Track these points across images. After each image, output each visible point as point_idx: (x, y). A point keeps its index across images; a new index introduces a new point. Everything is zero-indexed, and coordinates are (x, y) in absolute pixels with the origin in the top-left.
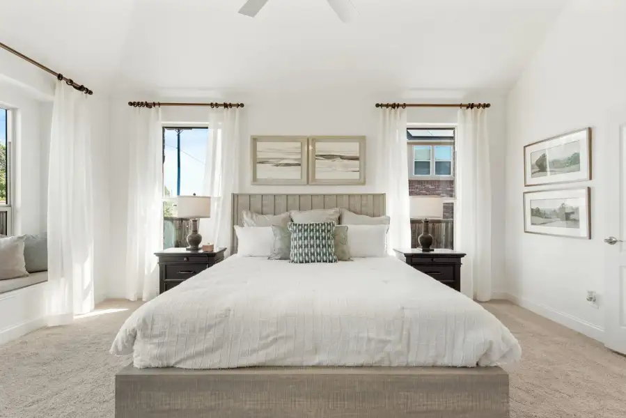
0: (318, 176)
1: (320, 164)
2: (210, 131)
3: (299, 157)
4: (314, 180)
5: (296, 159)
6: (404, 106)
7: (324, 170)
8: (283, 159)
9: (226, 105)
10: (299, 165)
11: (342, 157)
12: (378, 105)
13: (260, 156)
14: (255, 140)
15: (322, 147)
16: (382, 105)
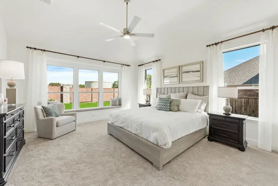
0: (183, 80)
1: (184, 75)
2: (153, 69)
3: (177, 73)
4: (182, 81)
5: (176, 75)
6: (222, 42)
7: (185, 77)
8: (172, 75)
9: (156, 61)
10: (177, 76)
11: (193, 72)
12: (207, 46)
13: (166, 75)
14: (164, 70)
15: (185, 69)
16: (209, 46)
